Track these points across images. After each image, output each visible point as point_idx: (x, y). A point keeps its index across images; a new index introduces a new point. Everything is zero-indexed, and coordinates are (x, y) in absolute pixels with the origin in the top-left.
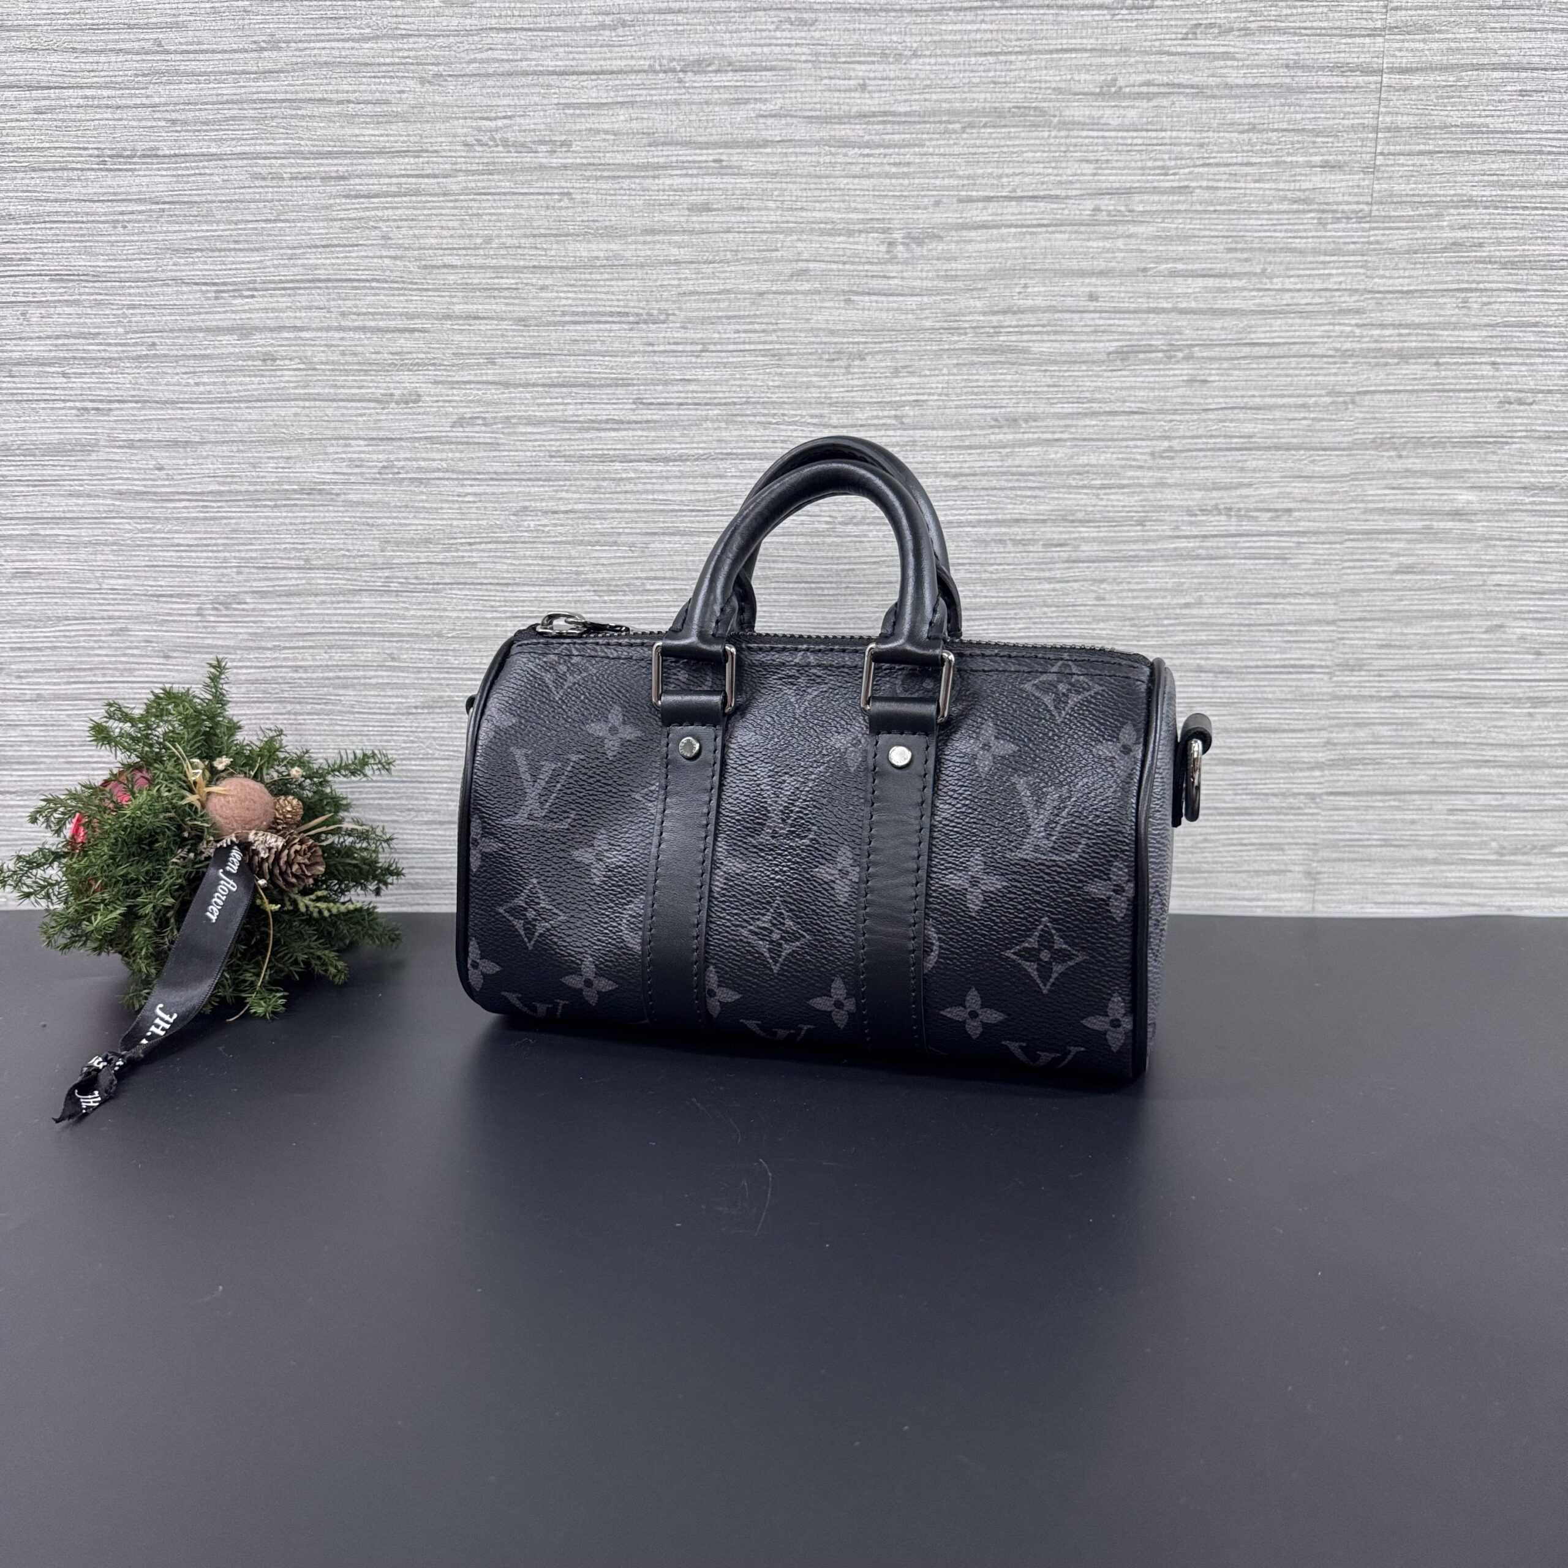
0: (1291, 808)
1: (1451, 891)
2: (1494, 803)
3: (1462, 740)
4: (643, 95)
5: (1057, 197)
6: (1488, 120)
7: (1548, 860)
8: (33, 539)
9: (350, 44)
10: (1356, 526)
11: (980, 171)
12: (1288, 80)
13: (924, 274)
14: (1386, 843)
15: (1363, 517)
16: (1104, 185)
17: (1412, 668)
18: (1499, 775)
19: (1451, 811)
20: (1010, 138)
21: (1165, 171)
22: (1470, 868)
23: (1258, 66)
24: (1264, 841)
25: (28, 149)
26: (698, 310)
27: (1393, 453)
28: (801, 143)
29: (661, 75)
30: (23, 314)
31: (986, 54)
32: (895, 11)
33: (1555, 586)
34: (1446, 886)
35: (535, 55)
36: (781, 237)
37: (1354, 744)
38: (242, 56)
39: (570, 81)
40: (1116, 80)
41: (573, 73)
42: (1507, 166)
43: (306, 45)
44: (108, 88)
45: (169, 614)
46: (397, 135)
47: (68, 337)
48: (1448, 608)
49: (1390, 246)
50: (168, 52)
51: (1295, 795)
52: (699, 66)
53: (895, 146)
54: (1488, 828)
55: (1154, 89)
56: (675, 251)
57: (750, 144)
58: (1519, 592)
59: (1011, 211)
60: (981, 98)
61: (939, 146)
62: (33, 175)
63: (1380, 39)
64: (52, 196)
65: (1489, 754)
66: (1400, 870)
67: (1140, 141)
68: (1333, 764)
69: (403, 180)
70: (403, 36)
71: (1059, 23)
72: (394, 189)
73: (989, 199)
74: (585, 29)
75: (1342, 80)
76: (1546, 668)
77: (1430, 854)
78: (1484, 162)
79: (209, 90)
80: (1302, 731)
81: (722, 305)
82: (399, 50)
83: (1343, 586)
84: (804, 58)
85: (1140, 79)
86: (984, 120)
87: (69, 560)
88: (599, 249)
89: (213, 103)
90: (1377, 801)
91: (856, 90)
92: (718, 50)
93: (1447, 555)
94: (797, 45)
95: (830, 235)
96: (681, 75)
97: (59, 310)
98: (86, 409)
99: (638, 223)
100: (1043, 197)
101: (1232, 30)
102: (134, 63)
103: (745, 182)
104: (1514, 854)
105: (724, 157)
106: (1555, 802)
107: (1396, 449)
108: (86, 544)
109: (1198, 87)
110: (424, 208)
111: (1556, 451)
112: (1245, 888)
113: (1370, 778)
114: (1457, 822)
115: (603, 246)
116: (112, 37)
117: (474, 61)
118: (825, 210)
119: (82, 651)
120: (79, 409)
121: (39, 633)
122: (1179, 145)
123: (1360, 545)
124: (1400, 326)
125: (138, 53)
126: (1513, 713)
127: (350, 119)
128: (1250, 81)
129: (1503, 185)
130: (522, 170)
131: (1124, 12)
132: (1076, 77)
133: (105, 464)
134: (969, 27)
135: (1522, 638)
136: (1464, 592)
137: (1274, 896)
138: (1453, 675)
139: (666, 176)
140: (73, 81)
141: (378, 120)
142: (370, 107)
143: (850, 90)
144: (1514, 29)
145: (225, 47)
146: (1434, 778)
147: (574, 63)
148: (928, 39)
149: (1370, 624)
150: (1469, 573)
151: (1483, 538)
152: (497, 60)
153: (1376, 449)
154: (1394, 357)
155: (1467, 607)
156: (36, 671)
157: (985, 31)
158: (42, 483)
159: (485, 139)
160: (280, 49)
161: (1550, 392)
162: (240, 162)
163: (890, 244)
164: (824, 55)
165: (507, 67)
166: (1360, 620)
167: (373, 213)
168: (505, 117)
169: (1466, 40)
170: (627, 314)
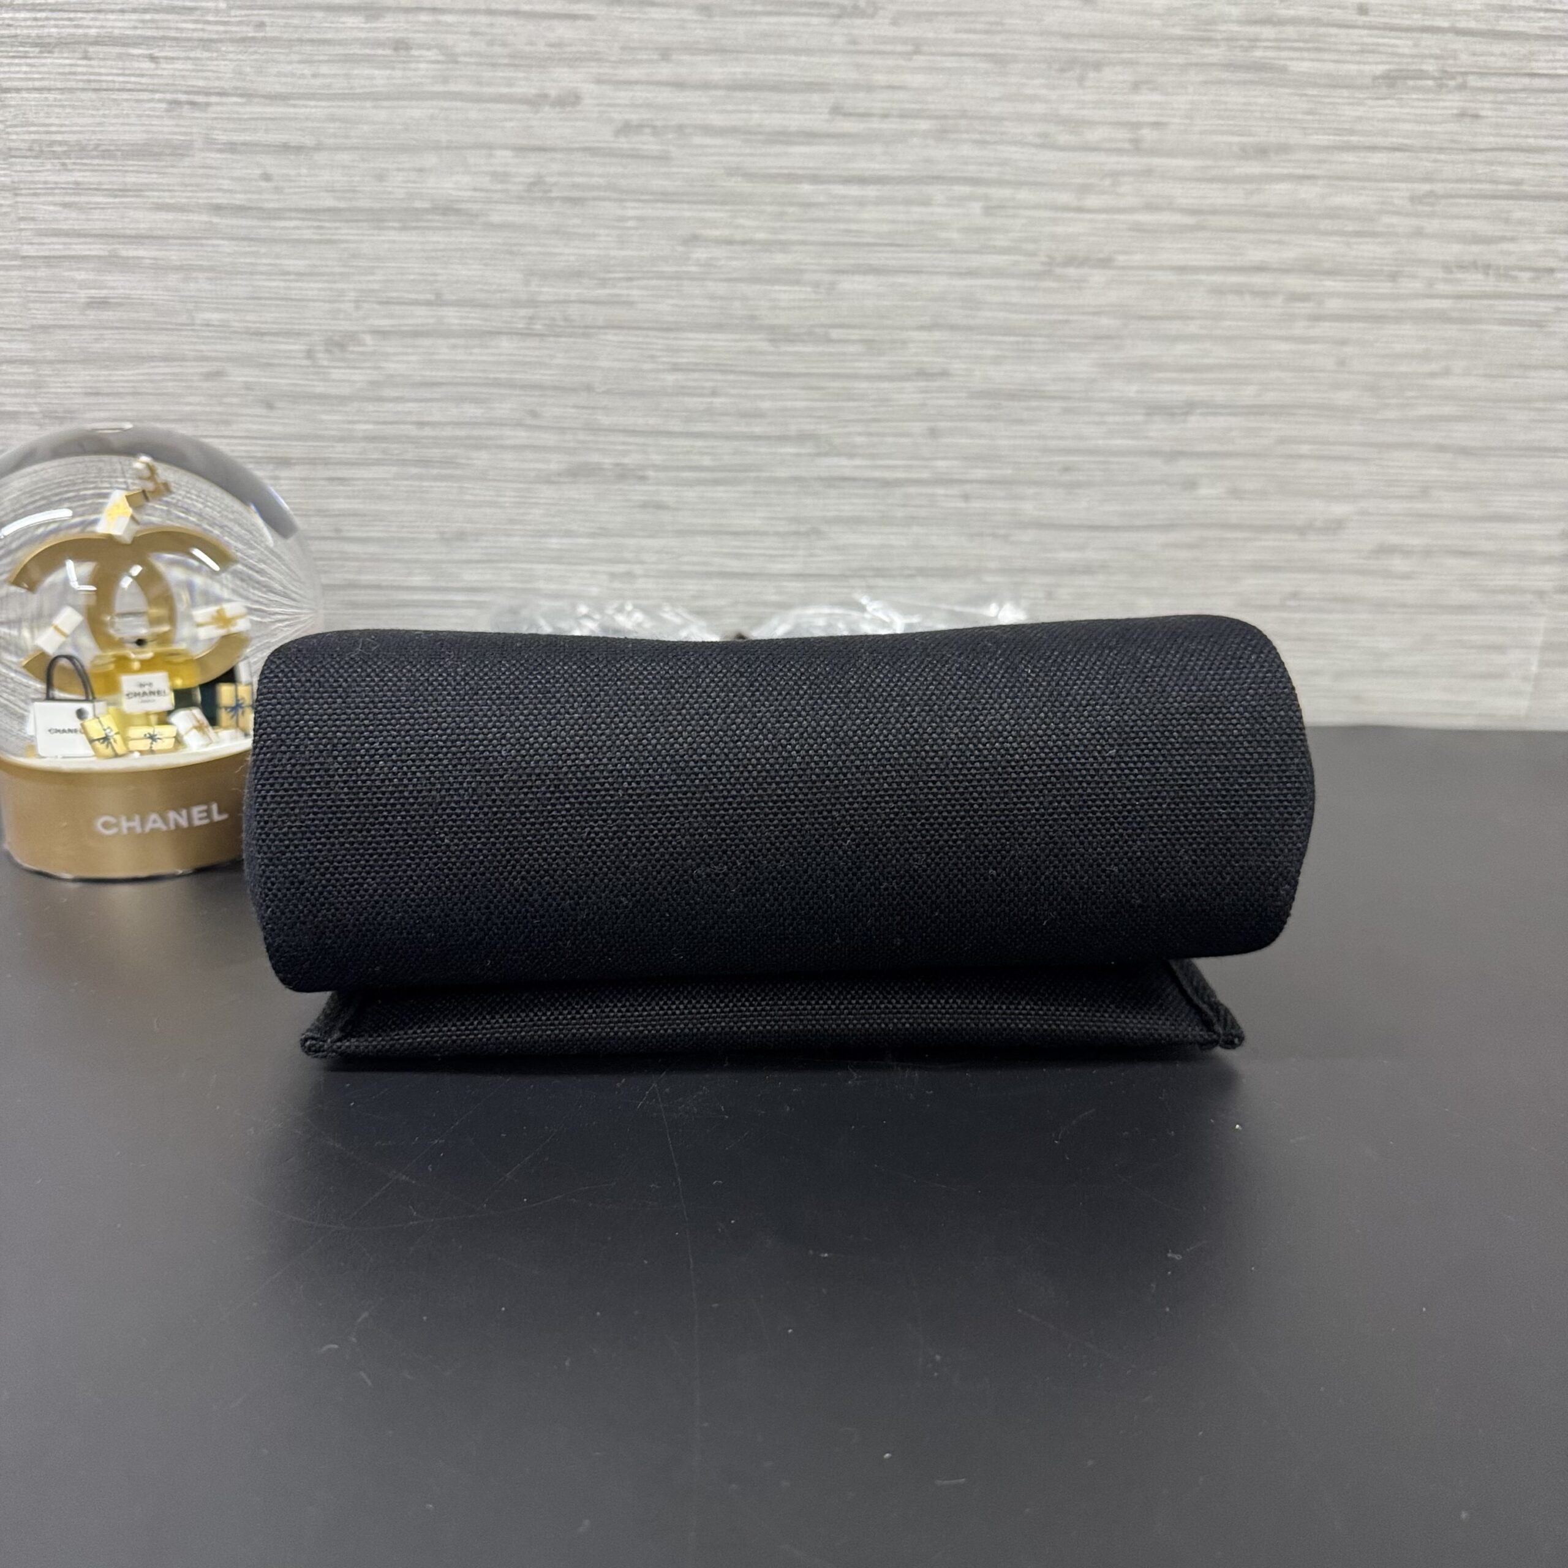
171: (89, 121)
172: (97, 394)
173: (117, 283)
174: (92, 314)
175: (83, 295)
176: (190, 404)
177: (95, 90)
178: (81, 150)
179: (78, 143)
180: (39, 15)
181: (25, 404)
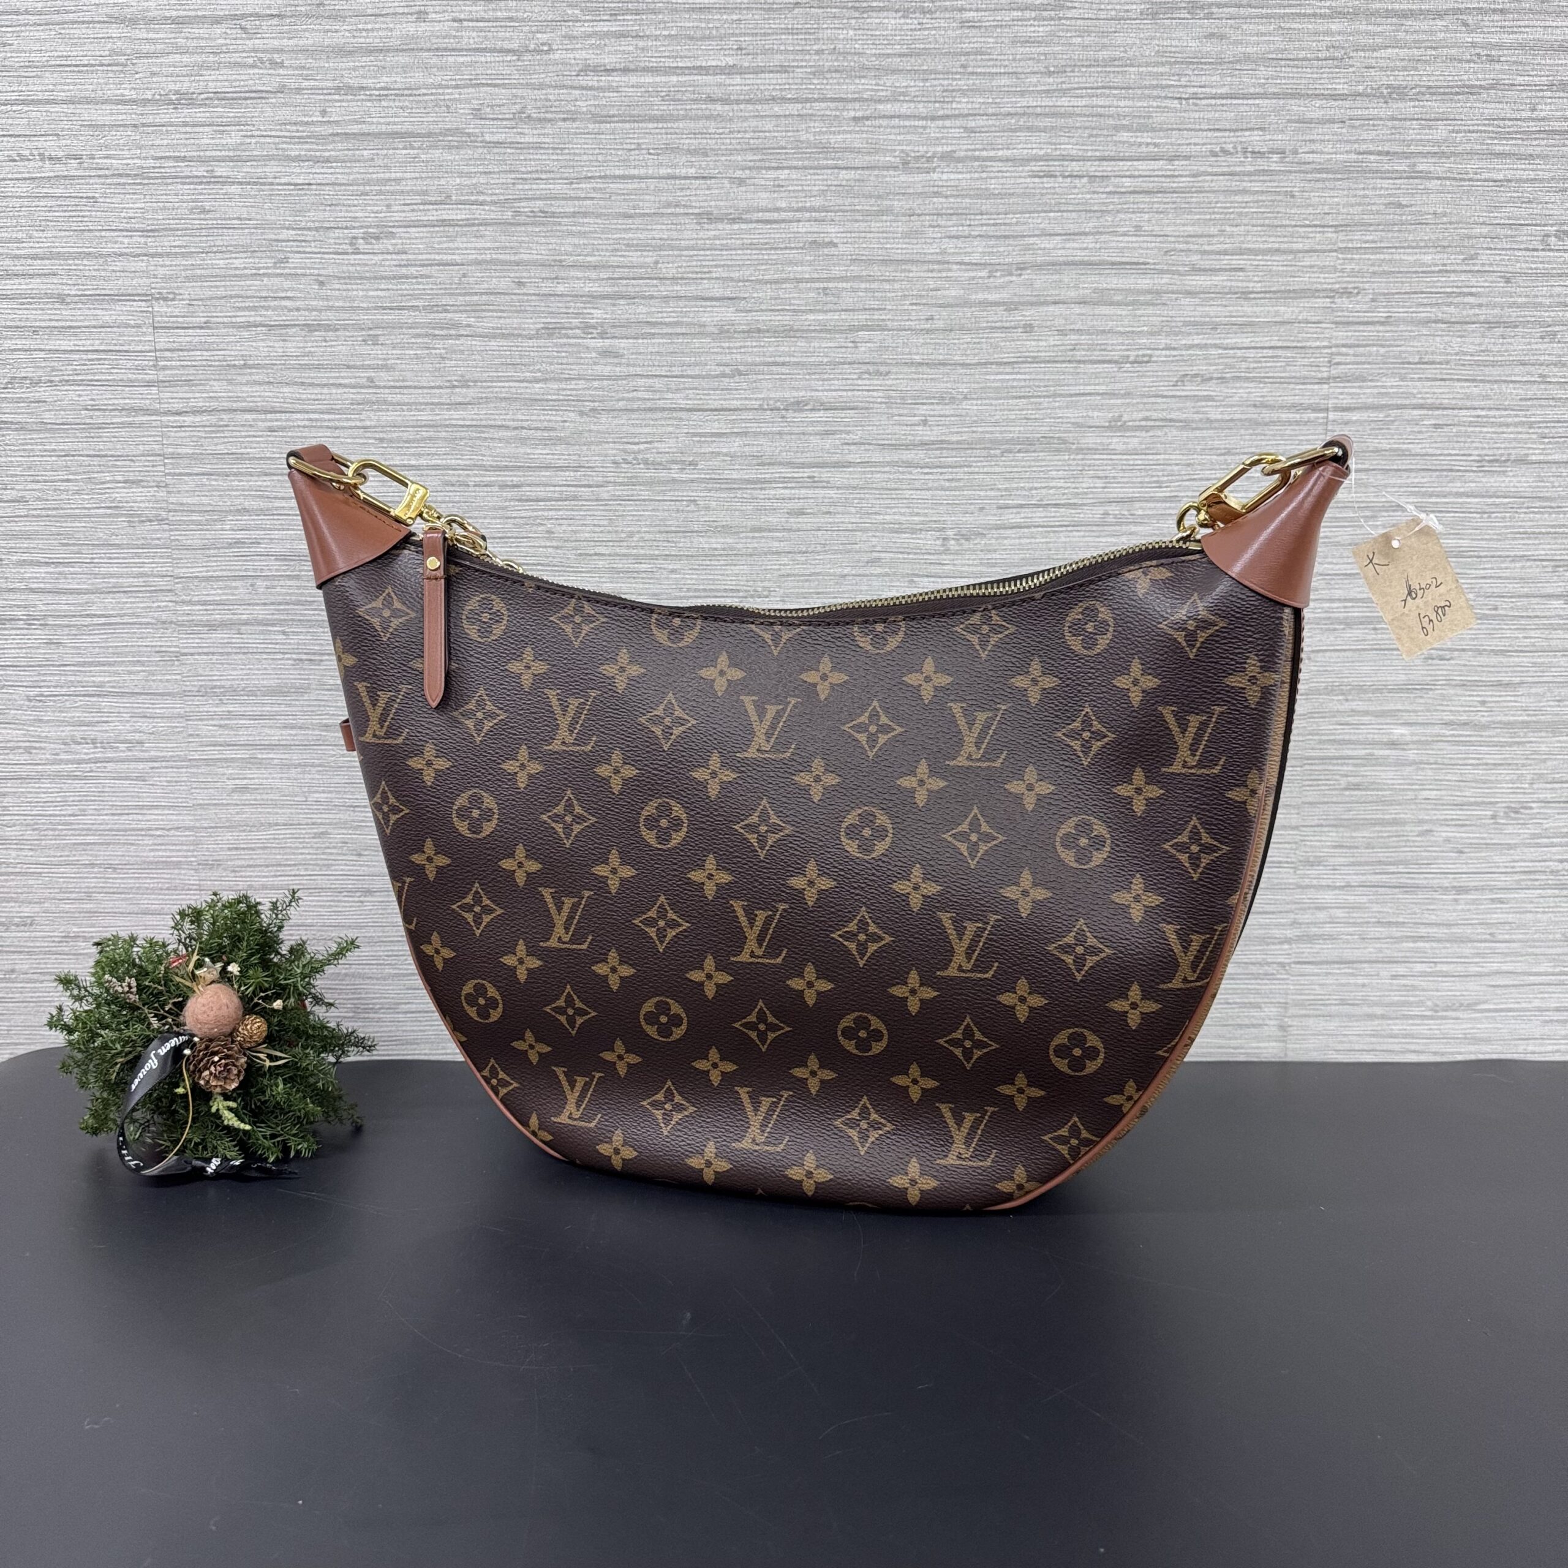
0: (1266, 974)
1: (1396, 1040)
2: (1429, 970)
3: (1401, 920)
4: (753, 427)
5: (1075, 504)
6: (1411, 446)
7: (1473, 1015)
8: (253, 762)
9: (525, 384)
10: (1313, 754)
11: (1015, 485)
12: (1256, 416)
13: (971, 562)
14: (1343, 1002)
15: (1318, 746)
16: (1111, 495)
17: (1360, 864)
18: (1432, 948)
19: (1394, 977)
20: (1038, 461)
21: (1160, 485)
22: (1411, 1022)
23: (1232, 406)
24: (1246, 1001)
25: (261, 458)
26: (794, 588)
27: (1341, 697)
28: (876, 464)
29: (768, 412)
30: (252, 585)
31: (1020, 397)
32: (951, 365)
33: (1472, 800)
34: (1391, 1037)
35: (670, 396)
36: (859, 534)
37: (1315, 923)
38: (437, 391)
39: (695, 416)
40: (1121, 416)
41: (699, 410)
42: (1425, 480)
43: (489, 384)
44: (330, 413)
45: (363, 821)
46: (559, 454)
47: (287, 604)
48: (1387, 817)
49: (1337, 539)
50: (379, 387)
51: (1268, 964)
52: (798, 405)
53: (950, 467)
54: (1423, 990)
55: (1152, 423)
56: (776, 544)
57: (837, 465)
58: (1443, 805)
59: (1038, 516)
60: (1016, 431)
61: (984, 466)
62: (265, 478)
63: (1326, 386)
64: (280, 495)
65: (1423, 931)
66: (1355, 1024)
67: (1140, 462)
68: (1299, 939)
69: (564, 489)
70: (567, 379)
71: (1078, 373)
72: (556, 495)
73: (1021, 506)
74: (708, 376)
75: (1298, 416)
76: (1467, 864)
77: (1378, 1011)
78: (1408, 477)
79: (411, 416)
80: (1273, 913)
81: (812, 585)
82: (565, 389)
83: (1304, 799)
84: (879, 400)
85: (1141, 415)
86: (1019, 447)
87: (281, 778)
88: (717, 542)
89: (413, 427)
90: (1335, 969)
91: (919, 425)
92: (813, 394)
93: (1386, 775)
94: (874, 390)
95: (897, 532)
96: (784, 412)
97: (281, 583)
98: (301, 660)
99: (750, 523)
100: (1064, 505)
101: (1211, 379)
102: (351, 394)
103: (831, 492)
104: (1446, 1011)
105: (816, 475)
106: (1477, 969)
107: (1343, 694)
108: (296, 766)
109: (1185, 421)
110: (581, 510)
111: (1470, 696)
112: (1230, 1039)
113: (1327, 950)
114: (1398, 985)
115: (722, 540)
116: (333, 375)
117: (623, 399)
118: (895, 514)
119: (288, 851)
120: (295, 660)
121: (253, 836)
122: (1170, 465)
123: (1317, 768)
124: (1346, 600)
125: (354, 387)
126: (1442, 900)
127: (523, 441)
128: (1227, 417)
129: (1424, 494)
130: (660, 483)
131: (1128, 365)
132: (1090, 414)
133: (315, 703)
134: (1007, 377)
135: (1448, 840)
136: (1400, 804)
137: (1254, 1045)
138: (1392, 869)
139: (770, 488)
140: (300, 407)
141: (544, 442)
142: (539, 433)
143: (915, 425)
144: (1428, 379)
145: (425, 384)
146: (1380, 950)
147: (700, 402)
148: (976, 386)
149: (1326, 829)
150: (1404, 790)
151: (1414, 763)
152: (639, 399)
153: (1328, 694)
154: (1341, 623)
155: (1402, 816)
156: (250, 866)
157: (1020, 380)
158: (261, 717)
159: (630, 458)
160: (468, 387)
161: (1464, 650)
162: (434, 472)
163: (944, 539)
164: (895, 398)
165: (649, 404)
166: (1318, 826)
167: (540, 513)
168: (646, 443)
169: (1392, 387)
170: (738, 591)
171: (240, 672)
172: (237, 849)
173: (255, 776)
174: (236, 796)
175: (231, 783)
176: (302, 854)
177: (244, 653)
178: (234, 691)
179: (232, 686)
180: (208, 607)
181: (186, 857)
